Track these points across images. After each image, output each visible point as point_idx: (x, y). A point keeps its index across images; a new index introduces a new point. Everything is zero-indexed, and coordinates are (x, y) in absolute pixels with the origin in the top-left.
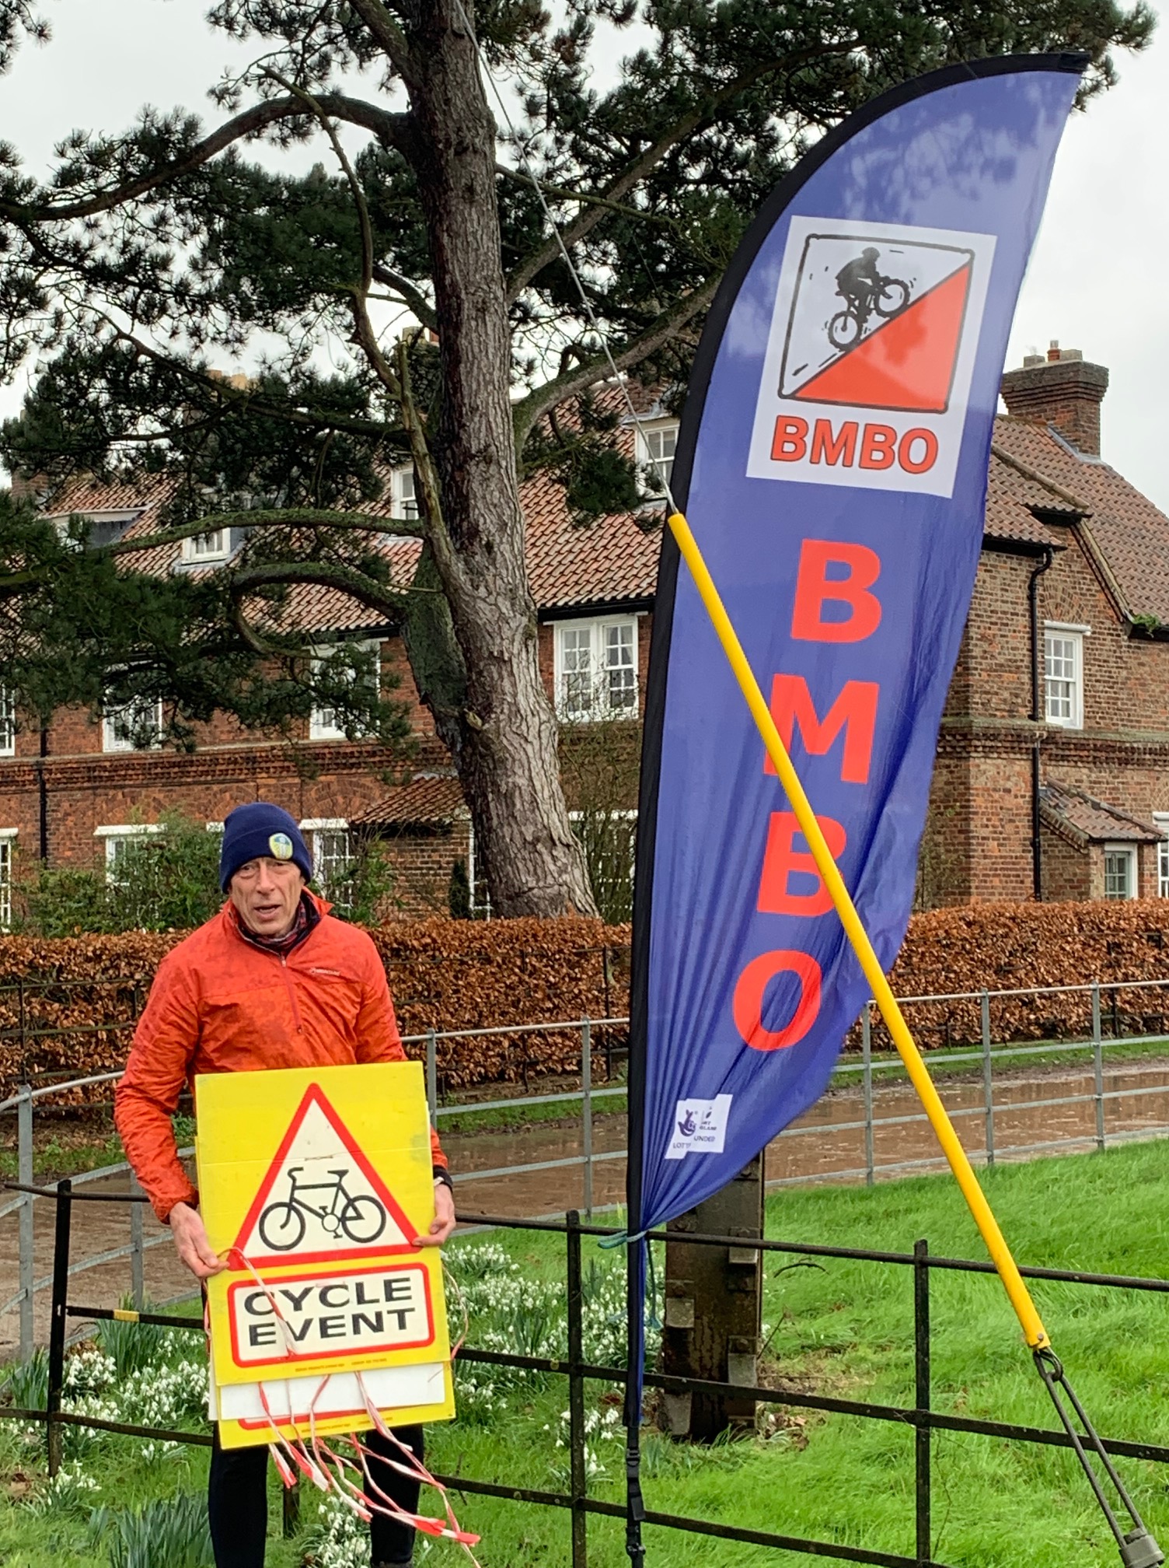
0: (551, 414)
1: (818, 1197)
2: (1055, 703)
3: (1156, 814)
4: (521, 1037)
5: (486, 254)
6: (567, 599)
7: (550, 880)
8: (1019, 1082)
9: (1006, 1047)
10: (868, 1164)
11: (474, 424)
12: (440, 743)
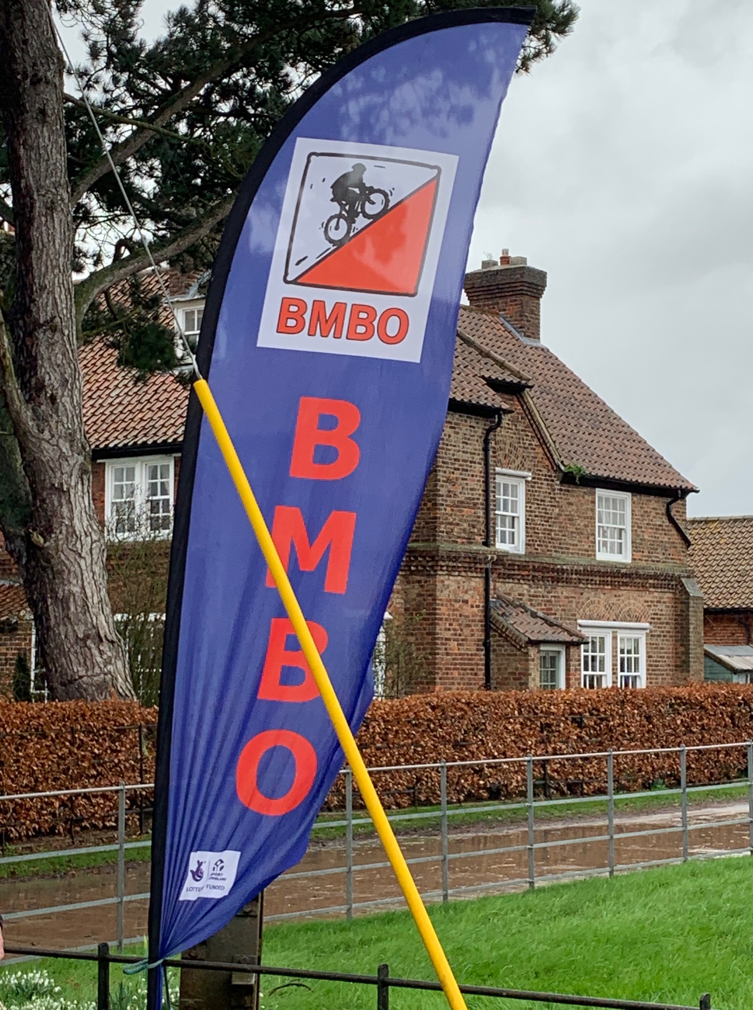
0: (106, 293)
1: (307, 929)
2: (503, 533)
3: (580, 621)
4: (70, 799)
5: (55, 164)
6: (116, 442)
7: (97, 670)
8: (470, 835)
9: (461, 807)
10: (348, 902)
11: (43, 300)
12: (9, 557)
